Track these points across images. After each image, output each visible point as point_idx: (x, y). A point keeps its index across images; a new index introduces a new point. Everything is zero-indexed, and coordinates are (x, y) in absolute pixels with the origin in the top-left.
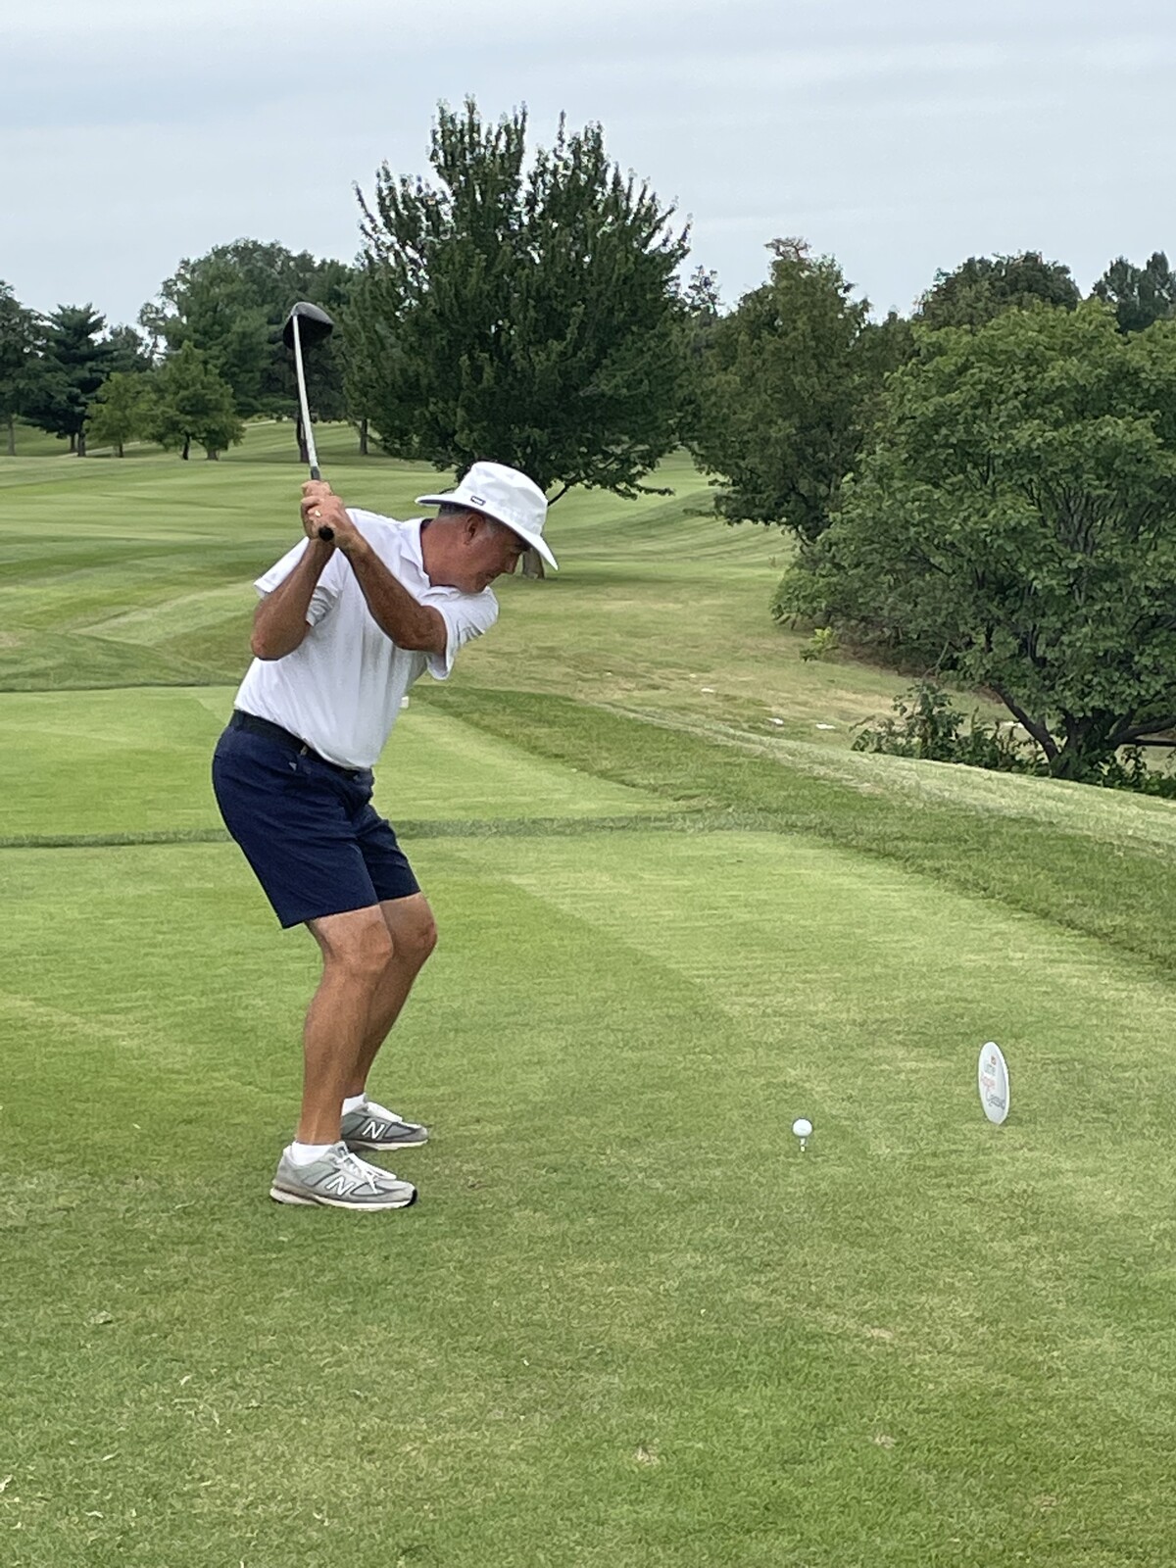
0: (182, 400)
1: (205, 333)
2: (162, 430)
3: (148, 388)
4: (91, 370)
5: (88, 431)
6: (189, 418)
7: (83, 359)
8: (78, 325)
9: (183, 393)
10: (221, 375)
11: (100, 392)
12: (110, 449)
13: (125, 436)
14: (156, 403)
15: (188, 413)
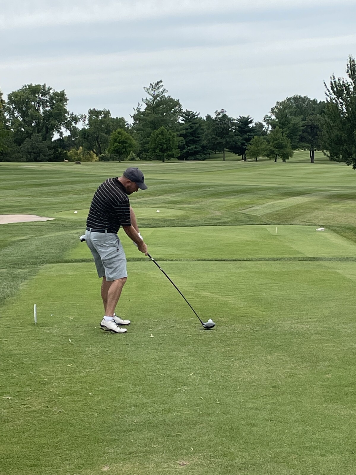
0: (275, 144)
1: (282, 124)
2: (268, 153)
3: (265, 141)
4: (249, 135)
5: (247, 153)
6: (277, 150)
7: (246, 132)
8: (245, 122)
9: (276, 142)
10: (287, 137)
11: (251, 142)
12: (253, 159)
13: (258, 155)
14: (267, 145)
15: (277, 148)
